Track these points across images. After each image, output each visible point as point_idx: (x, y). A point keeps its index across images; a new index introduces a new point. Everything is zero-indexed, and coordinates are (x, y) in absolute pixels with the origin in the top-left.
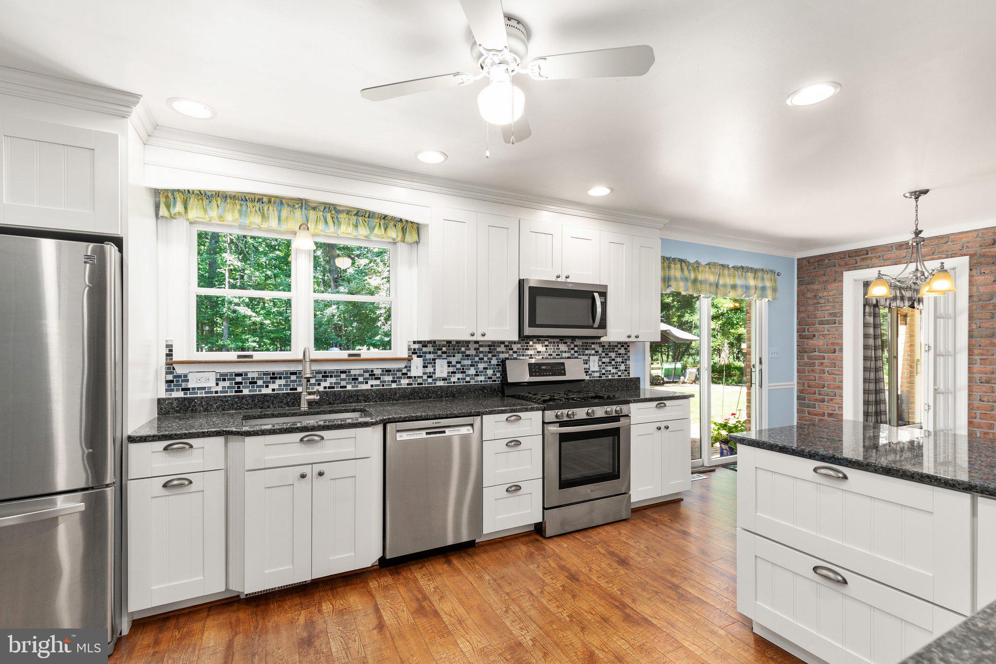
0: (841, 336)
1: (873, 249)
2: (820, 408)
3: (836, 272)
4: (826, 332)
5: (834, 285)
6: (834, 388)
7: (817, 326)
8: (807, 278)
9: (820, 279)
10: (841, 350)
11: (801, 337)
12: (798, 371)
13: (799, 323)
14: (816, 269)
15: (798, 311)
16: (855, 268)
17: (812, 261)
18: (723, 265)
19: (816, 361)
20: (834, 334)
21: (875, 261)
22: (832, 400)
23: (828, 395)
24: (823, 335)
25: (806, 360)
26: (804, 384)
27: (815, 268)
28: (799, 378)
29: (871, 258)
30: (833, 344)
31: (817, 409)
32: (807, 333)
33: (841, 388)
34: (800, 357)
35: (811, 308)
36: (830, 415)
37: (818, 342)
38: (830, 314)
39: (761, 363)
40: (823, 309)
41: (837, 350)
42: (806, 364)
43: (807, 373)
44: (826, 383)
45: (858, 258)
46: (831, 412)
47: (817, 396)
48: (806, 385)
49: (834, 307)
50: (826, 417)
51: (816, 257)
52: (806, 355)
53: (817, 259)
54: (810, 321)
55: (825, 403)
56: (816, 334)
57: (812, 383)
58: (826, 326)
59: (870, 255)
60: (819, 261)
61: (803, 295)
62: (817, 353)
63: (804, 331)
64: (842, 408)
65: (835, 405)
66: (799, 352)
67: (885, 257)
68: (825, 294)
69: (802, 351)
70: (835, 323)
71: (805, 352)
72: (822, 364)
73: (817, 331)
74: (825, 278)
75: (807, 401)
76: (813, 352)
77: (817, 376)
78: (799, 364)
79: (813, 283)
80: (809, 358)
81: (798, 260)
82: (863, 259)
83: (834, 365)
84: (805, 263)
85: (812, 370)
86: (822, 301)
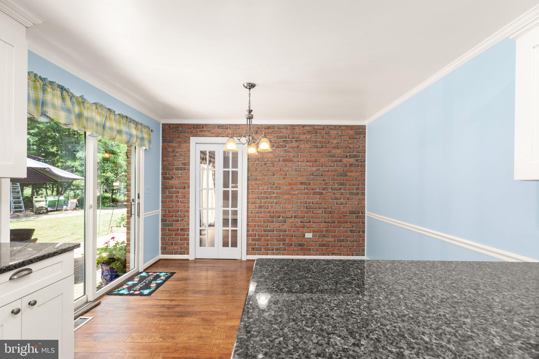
0: (189, 178)
1: (206, 125)
2: (176, 225)
3: (186, 137)
4: (180, 175)
5: (185, 145)
6: (184, 212)
7: (174, 171)
8: (168, 138)
9: (176, 140)
10: (189, 187)
11: (164, 178)
12: (162, 202)
13: (163, 169)
14: (174, 133)
15: (163, 160)
16: (196, 136)
17: (171, 126)
19: (174, 195)
20: (184, 177)
21: (207, 133)
22: (183, 220)
23: (181, 217)
24: (178, 177)
25: (167, 194)
26: (166, 210)
27: (173, 132)
28: (163, 207)
29: (205, 131)
30: (184, 183)
31: (174, 227)
32: (168, 176)
33: (188, 211)
34: (163, 192)
35: (170, 159)
36: (182, 230)
37: (175, 182)
38: (183, 164)
39: (139, 197)
40: (178, 160)
41: (186, 187)
42: (167, 197)
43: (168, 203)
44: (180, 209)
45: (198, 130)
46: (182, 228)
47: (174, 218)
48: (167, 211)
49: (185, 159)
50: (179, 232)
51: (174, 124)
52: (167, 190)
53: (175, 126)
54: (170, 167)
55: (179, 222)
56: (174, 176)
57: (171, 209)
58: (180, 171)
59: (204, 129)
60: (175, 128)
61: (166, 149)
62: (174, 189)
63: (166, 174)
64: (189, 224)
65: (184, 223)
66: (163, 188)
67: (213, 131)
68: (180, 150)
69: (165, 188)
70: (185, 170)
71: (167, 188)
72: (177, 196)
73: (174, 174)
74: (180, 140)
75: (168, 222)
76: (172, 188)
77: (174, 204)
78: (163, 197)
79: (172, 142)
80: (170, 192)
81: (163, 124)
82: (201, 131)
83: (184, 197)
84: (167, 127)
85: (171, 201)
86: (178, 154)
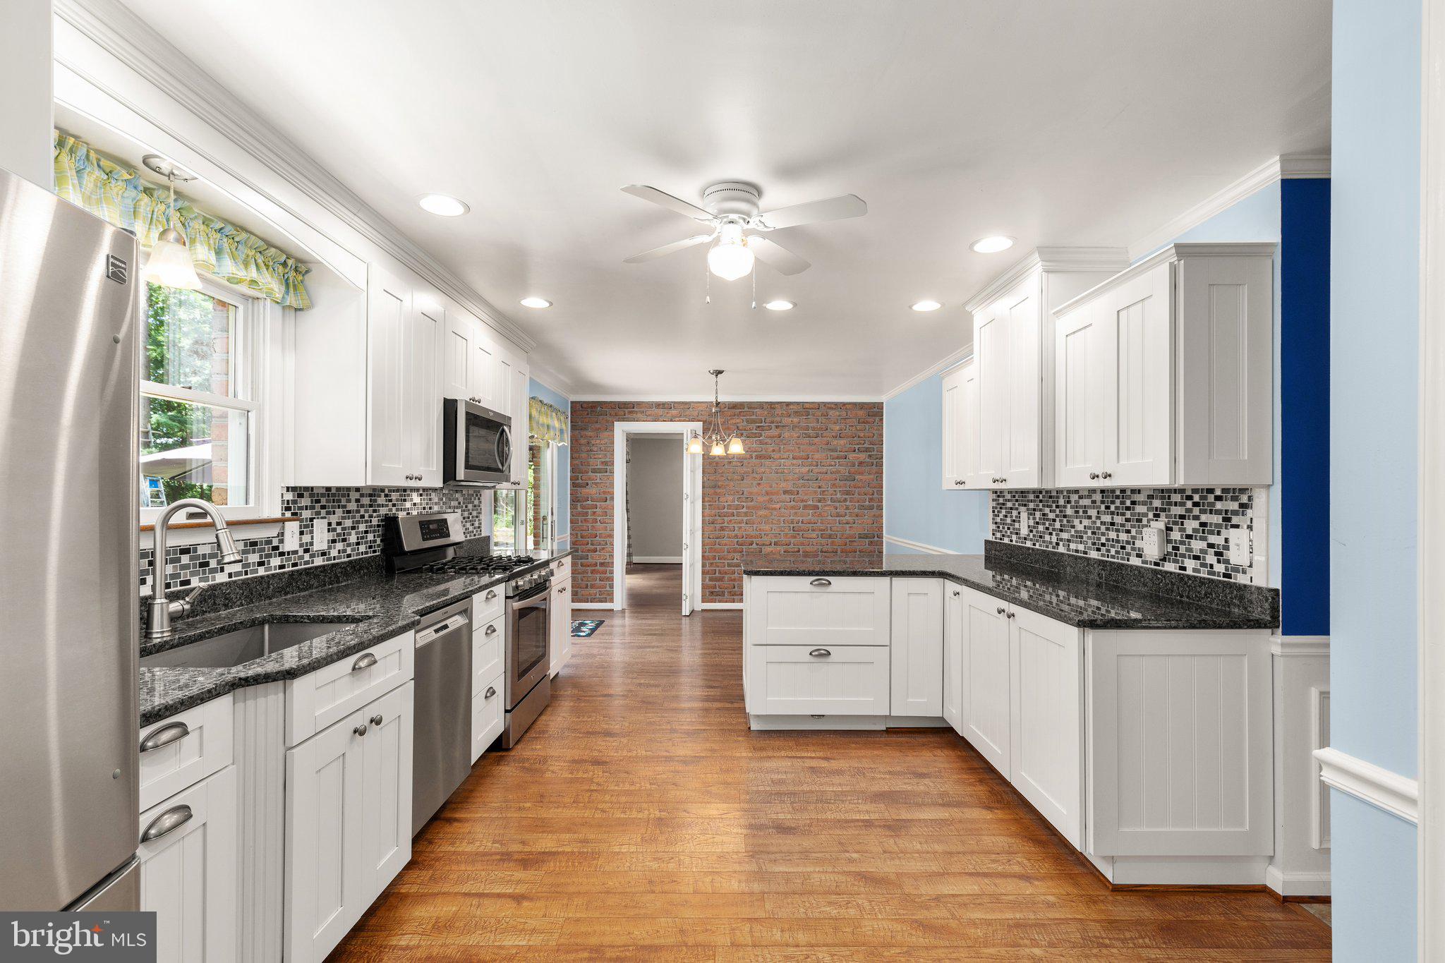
0: (612, 485)
1: (639, 404)
2: (592, 558)
3: (607, 421)
4: (598, 481)
5: (606, 433)
6: (605, 537)
7: (590, 474)
8: (580, 423)
9: (593, 426)
10: (612, 499)
11: (574, 485)
12: (571, 522)
13: (573, 471)
14: (589, 416)
15: (572, 458)
16: (623, 420)
17: (585, 406)
18: (541, 401)
19: (589, 511)
20: (606, 483)
21: (639, 415)
22: (603, 549)
23: (600, 544)
24: (596, 484)
25: (579, 509)
26: (577, 534)
27: (588, 414)
28: (573, 529)
29: (637, 412)
30: (604, 493)
31: (590, 560)
32: (580, 481)
33: (611, 536)
34: (573, 507)
35: (584, 455)
36: (602, 564)
37: (592, 491)
38: (602, 463)
39: (552, 514)
40: (596, 456)
41: (608, 498)
42: (579, 514)
43: (580, 524)
44: (598, 533)
45: (626, 411)
46: (602, 561)
47: (590, 546)
48: (579, 535)
49: (606, 455)
50: (598, 567)
51: (589, 402)
52: (579, 504)
53: (590, 405)
54: (584, 468)
55: (598, 553)
56: (589, 482)
57: (585, 533)
58: (598, 474)
59: (635, 409)
60: (592, 407)
61: (576, 440)
62: (589, 502)
63: (578, 479)
64: (613, 556)
65: (605, 554)
66: (573, 501)
67: (648, 413)
68: (598, 442)
69: (575, 500)
70: (607, 472)
71: (578, 501)
72: (594, 513)
73: (590, 479)
74: (598, 426)
75: (580, 553)
76: (586, 501)
77: (590, 525)
78: (572, 515)
79: (585, 429)
80: (583, 507)
81: (572, 402)
82: (630, 412)
83: (606, 513)
84: (578, 407)
85: (585, 520)
86: (595, 449)
